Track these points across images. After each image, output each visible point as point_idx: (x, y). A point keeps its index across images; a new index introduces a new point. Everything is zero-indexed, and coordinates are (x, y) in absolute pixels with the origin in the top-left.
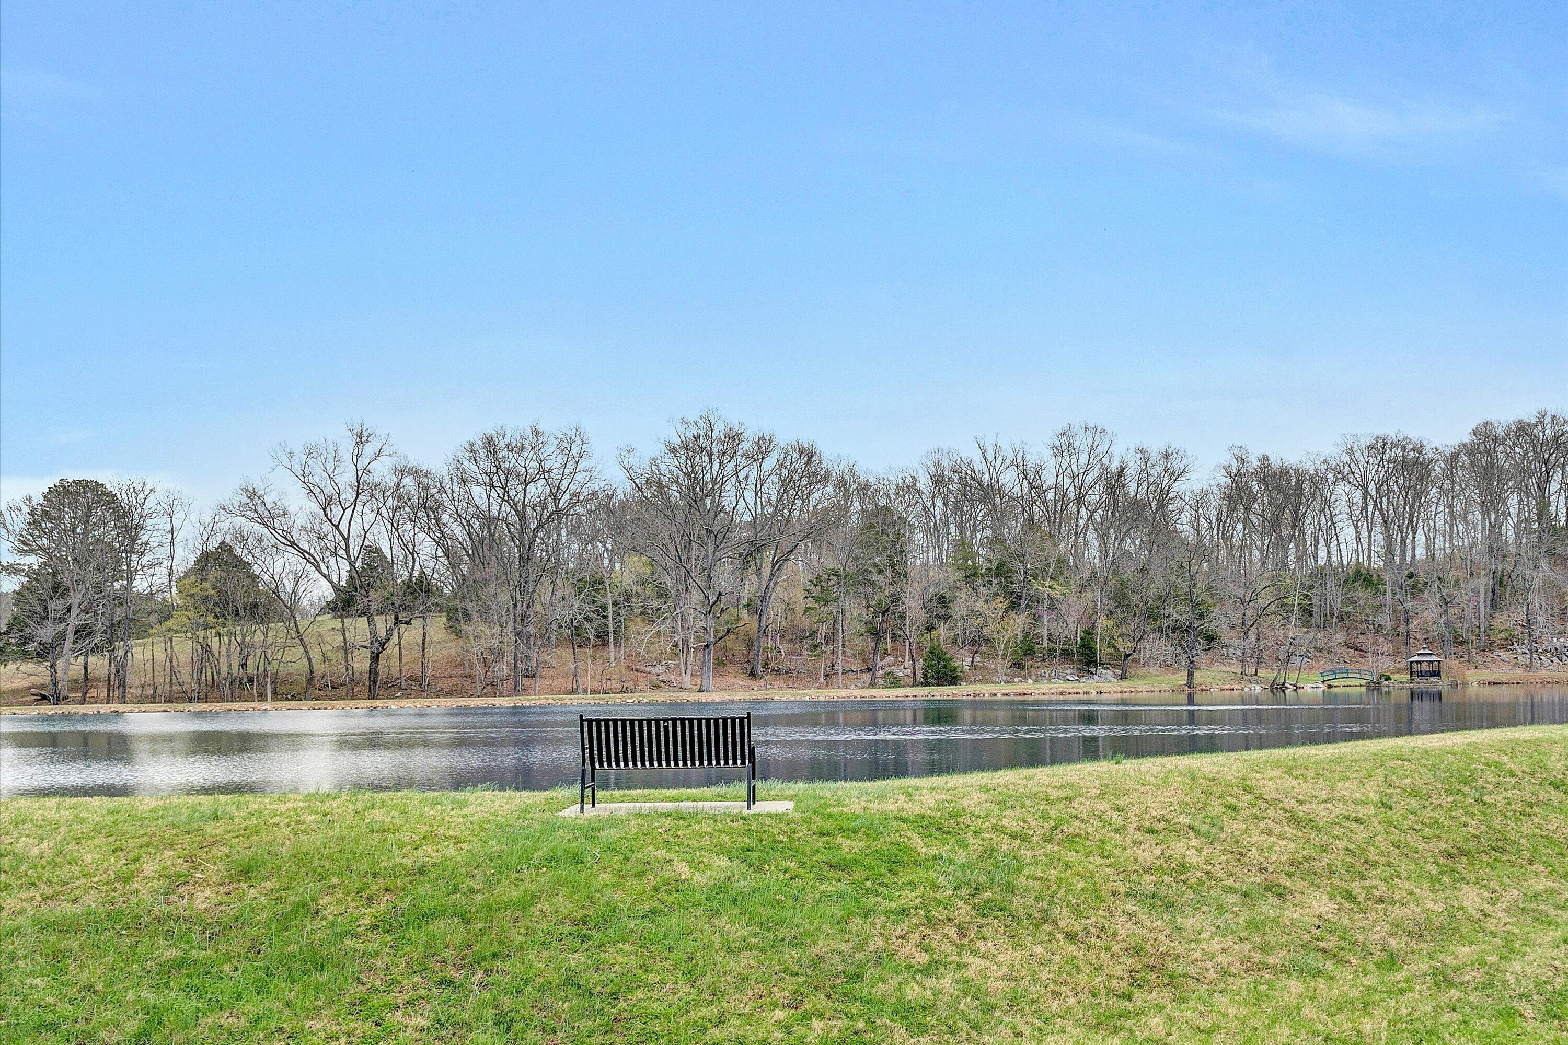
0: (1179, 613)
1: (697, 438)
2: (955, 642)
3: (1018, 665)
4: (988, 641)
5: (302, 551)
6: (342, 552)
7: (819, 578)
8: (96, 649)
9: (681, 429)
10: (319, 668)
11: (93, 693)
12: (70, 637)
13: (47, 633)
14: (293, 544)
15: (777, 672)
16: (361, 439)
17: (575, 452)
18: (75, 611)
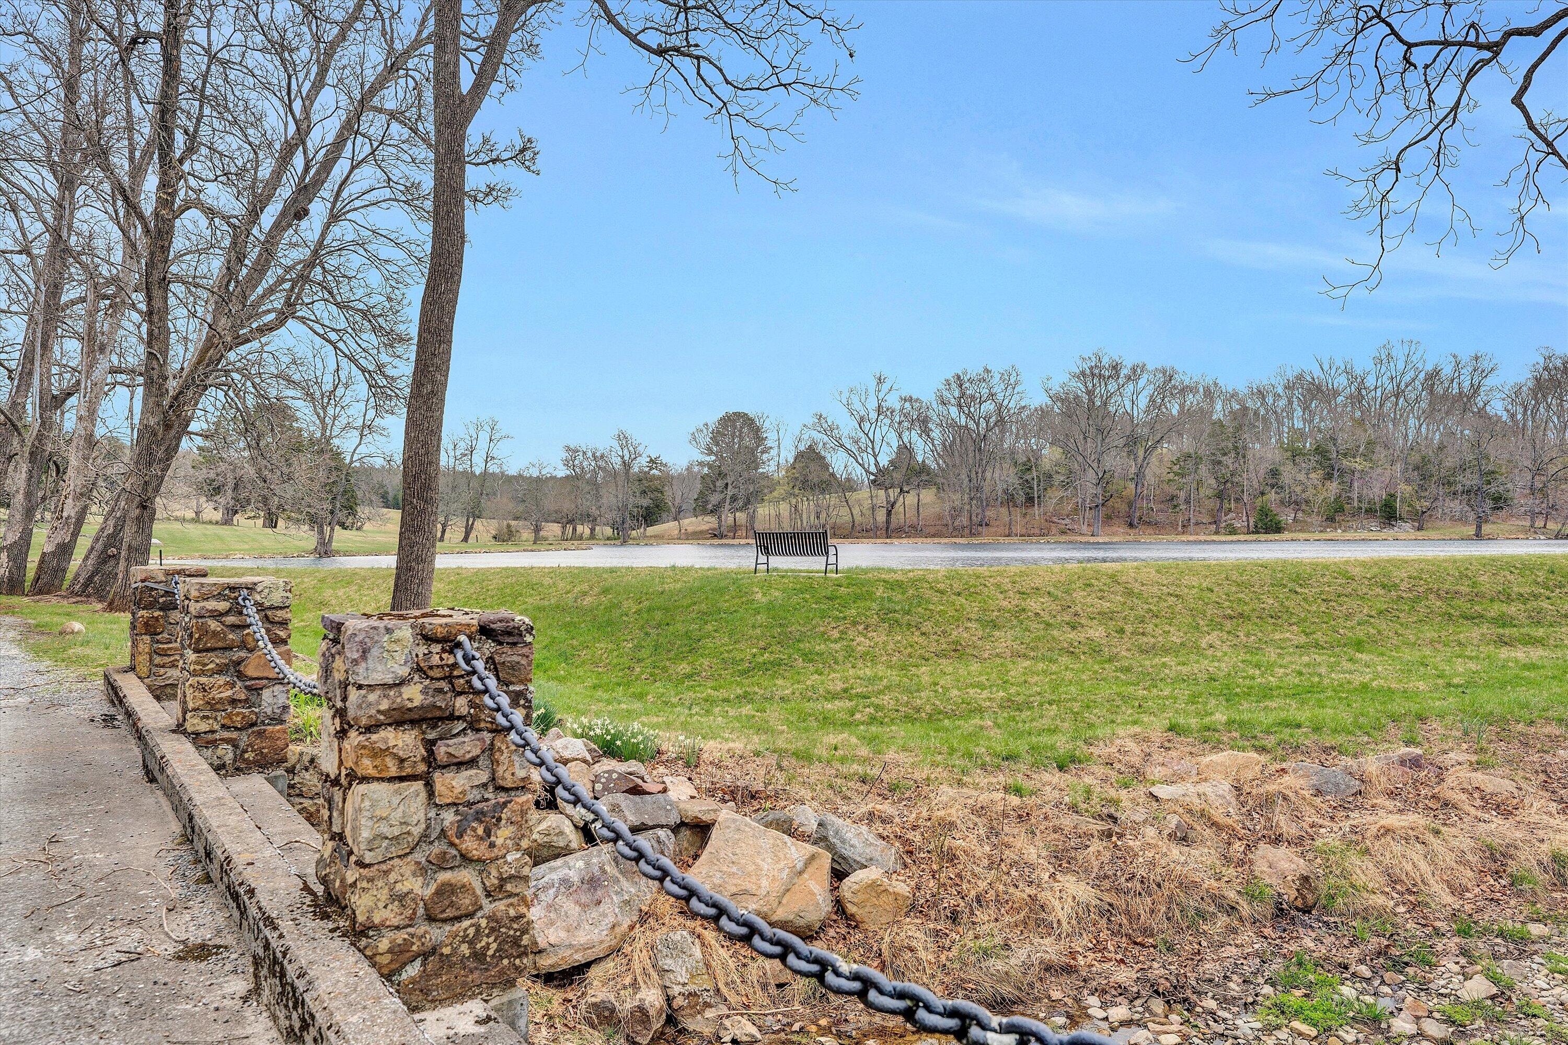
0: (1470, 480)
1: (1091, 368)
2: (1282, 502)
3: (1331, 519)
4: (1307, 502)
5: (847, 450)
6: (869, 450)
7: (1178, 460)
8: (740, 509)
9: (1079, 362)
10: (858, 518)
11: (739, 533)
12: (728, 501)
13: (714, 499)
14: (842, 446)
15: (1149, 523)
16: (880, 381)
17: (1012, 381)
18: (730, 487)
